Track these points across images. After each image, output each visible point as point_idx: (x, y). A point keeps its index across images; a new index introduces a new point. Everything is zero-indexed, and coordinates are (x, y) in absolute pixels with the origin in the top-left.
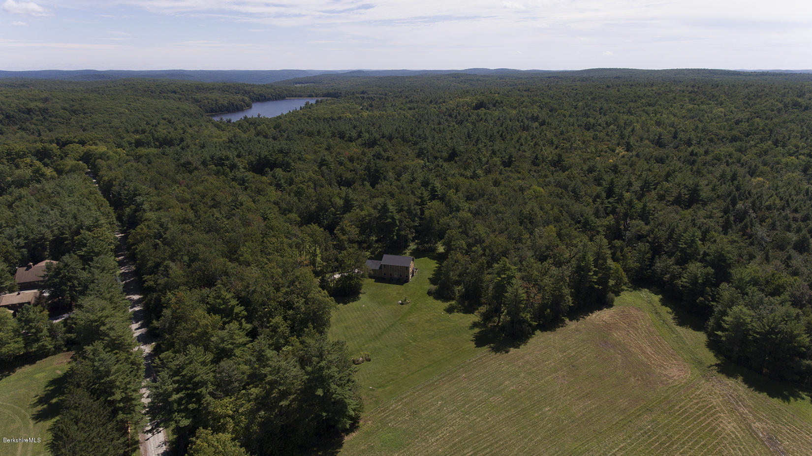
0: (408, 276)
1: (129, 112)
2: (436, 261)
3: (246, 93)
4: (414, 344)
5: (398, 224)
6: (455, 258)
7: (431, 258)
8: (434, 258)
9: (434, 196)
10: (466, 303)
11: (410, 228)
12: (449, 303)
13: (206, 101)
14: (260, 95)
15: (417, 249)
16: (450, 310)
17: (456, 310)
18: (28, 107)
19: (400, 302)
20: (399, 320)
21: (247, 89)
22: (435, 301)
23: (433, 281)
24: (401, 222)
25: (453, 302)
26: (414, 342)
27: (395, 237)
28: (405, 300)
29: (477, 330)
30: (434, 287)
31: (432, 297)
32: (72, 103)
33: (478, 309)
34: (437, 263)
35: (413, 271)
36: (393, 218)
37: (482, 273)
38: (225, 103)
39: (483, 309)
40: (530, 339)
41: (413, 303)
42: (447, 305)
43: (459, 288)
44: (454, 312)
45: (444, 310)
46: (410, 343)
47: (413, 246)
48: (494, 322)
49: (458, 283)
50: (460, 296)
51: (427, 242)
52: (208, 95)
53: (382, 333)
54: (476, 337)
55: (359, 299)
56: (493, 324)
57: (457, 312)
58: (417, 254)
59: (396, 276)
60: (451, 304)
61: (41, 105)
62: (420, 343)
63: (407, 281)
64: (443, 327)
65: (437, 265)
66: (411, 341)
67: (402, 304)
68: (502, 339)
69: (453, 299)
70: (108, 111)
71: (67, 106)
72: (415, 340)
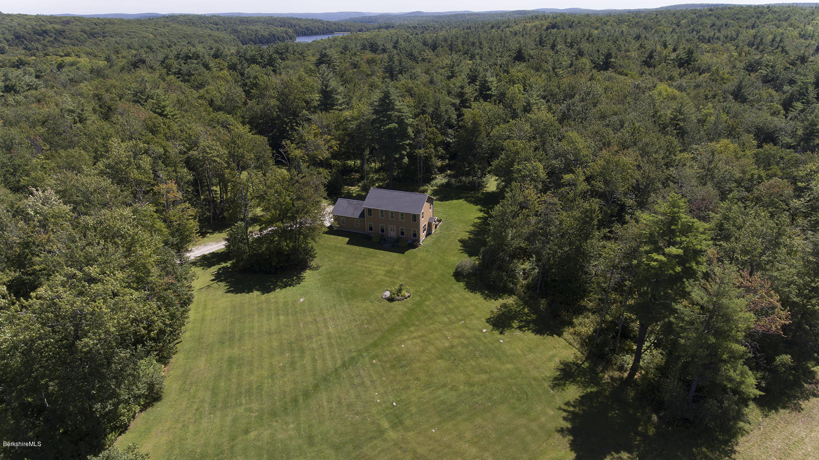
0: (416, 235)
1: (154, 37)
2: (479, 207)
3: (291, 26)
4: (392, 435)
5: (412, 135)
6: (521, 199)
7: (470, 202)
8: (476, 203)
9: (484, 94)
10: (543, 303)
11: (436, 145)
12: (501, 301)
13: (245, 32)
14: (307, 28)
15: (448, 185)
16: (501, 322)
17: (516, 324)
18: (43, 28)
19: (388, 294)
20: (375, 345)
21: (293, 22)
22: (469, 295)
23: (469, 247)
24: (417, 132)
25: (510, 301)
26: (394, 427)
27: (406, 160)
28: (400, 290)
29: (573, 392)
30: (468, 262)
31: (462, 284)
32: (94, 26)
33: (571, 324)
34: (481, 211)
35: (430, 224)
36: (401, 121)
37: (587, 236)
38: (266, 34)
39: (586, 325)
40: (741, 439)
41: (418, 299)
42: (494, 305)
43: (527, 265)
44: (510, 327)
45: (488, 320)
46: (382, 432)
47: (440, 180)
48: (621, 369)
49: (523, 254)
50: (528, 287)
51: (468, 174)
52: (251, 27)
53: (316, 386)
54: (572, 417)
55: (300, 280)
56: (617, 374)
57: (520, 328)
58: (445, 194)
59: (392, 233)
60: (505, 306)
61: (57, 27)
62: (410, 435)
63: (413, 244)
64: (484, 377)
65: (481, 214)
66: (386, 424)
67: (391, 300)
68: (652, 431)
69: (511, 292)
70: (129, 35)
71: (88, 29)
72: (397, 421)
